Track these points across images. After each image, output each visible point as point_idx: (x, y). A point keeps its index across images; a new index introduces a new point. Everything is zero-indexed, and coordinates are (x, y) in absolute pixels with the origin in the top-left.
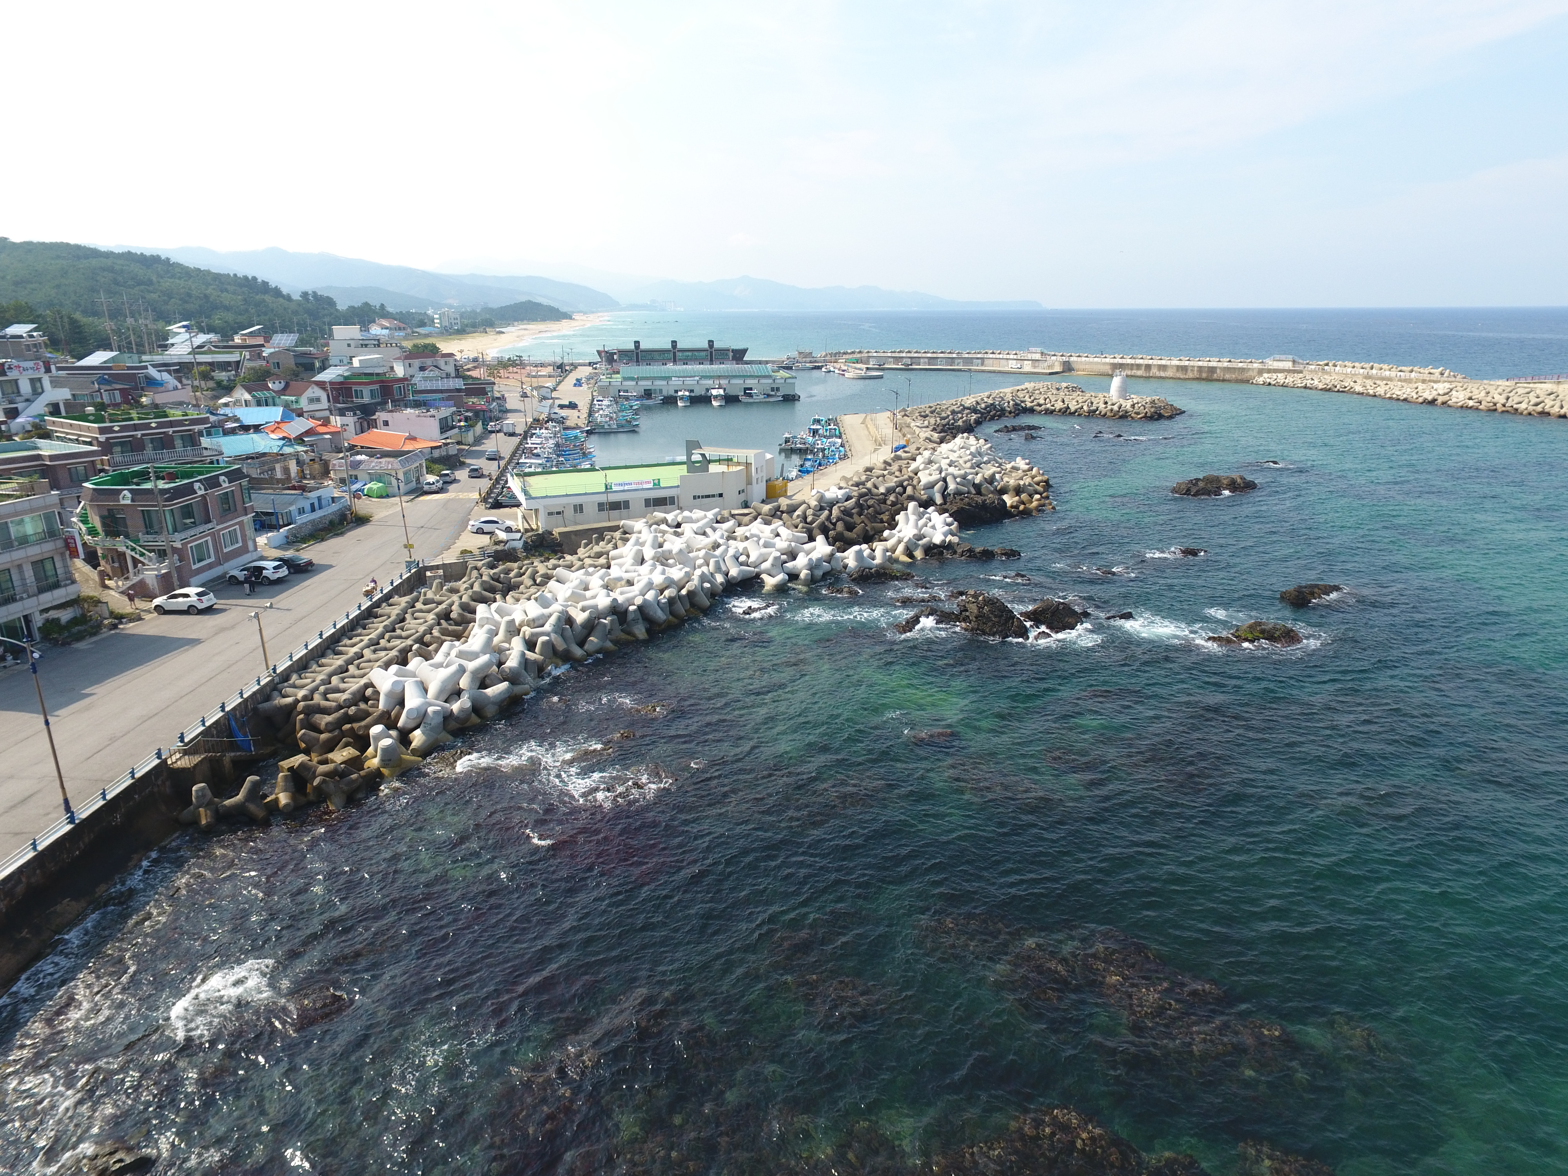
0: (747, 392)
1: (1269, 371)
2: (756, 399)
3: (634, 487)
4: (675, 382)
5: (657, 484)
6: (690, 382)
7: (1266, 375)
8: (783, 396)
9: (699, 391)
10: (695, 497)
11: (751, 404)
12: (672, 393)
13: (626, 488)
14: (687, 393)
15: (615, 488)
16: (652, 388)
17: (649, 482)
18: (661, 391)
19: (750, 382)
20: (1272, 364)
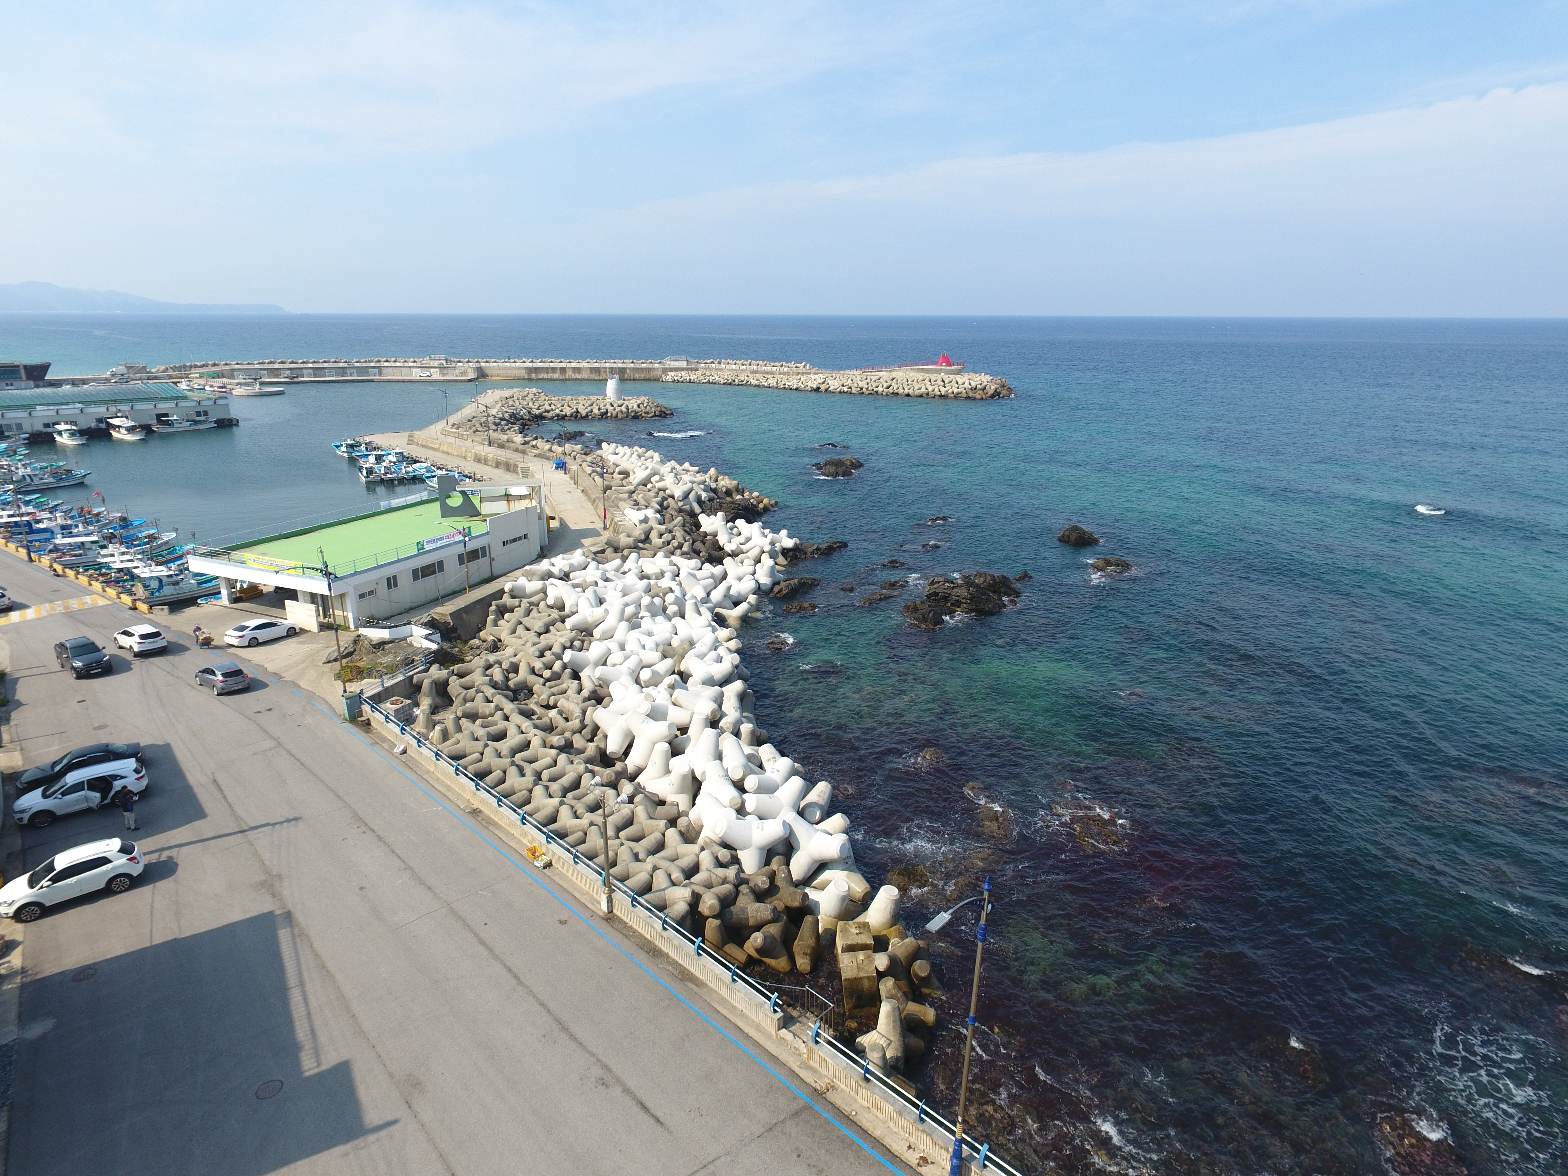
0: (163, 419)
1: (671, 370)
2: (177, 428)
3: (446, 541)
5: (468, 535)
7: (672, 374)
8: (216, 422)
10: (504, 543)
11: (172, 434)
12: (39, 427)
13: (438, 544)
15: (428, 547)
16: (4, 422)
17: (457, 534)
19: (163, 407)
20: (669, 363)
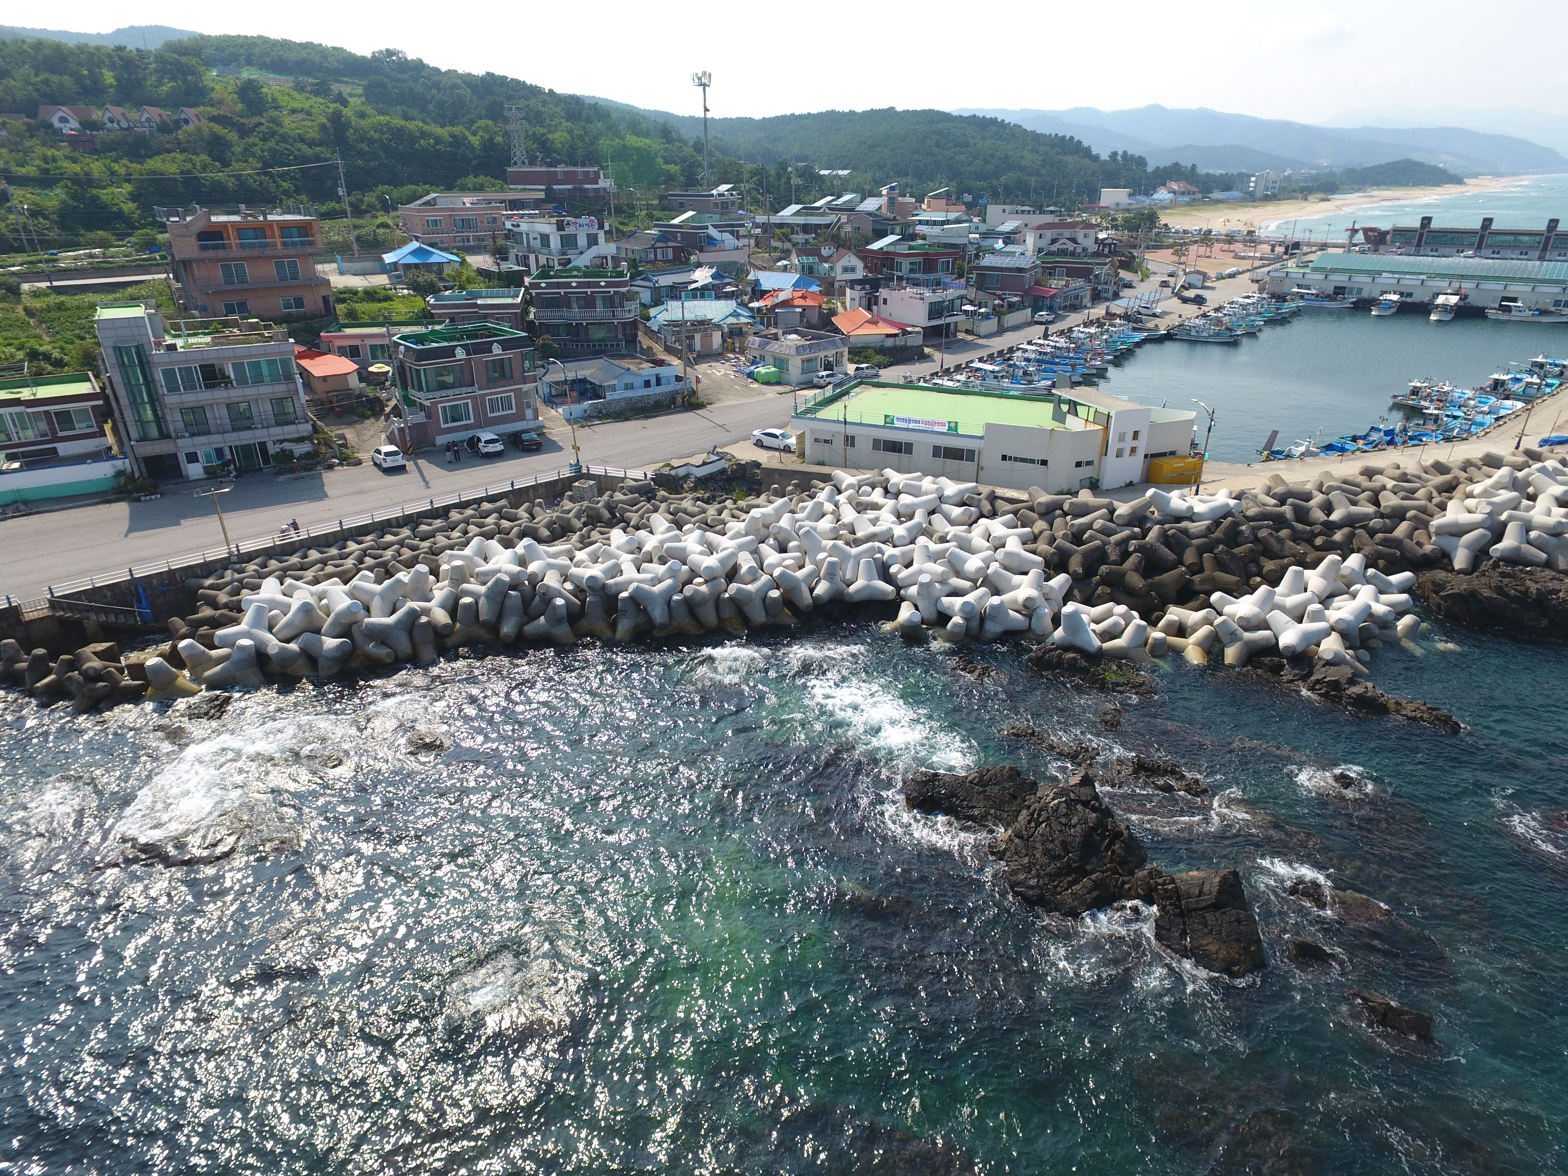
0: (1506, 303)
2: (1515, 316)
3: (921, 426)
4: (1386, 279)
5: (953, 428)
6: (1410, 281)
9: (1420, 296)
10: (1004, 458)
11: (1509, 321)
12: (1375, 294)
13: (911, 426)
14: (1395, 297)
15: (897, 424)
16: (1348, 285)
17: (943, 424)
18: (1360, 290)
19: (1515, 289)
